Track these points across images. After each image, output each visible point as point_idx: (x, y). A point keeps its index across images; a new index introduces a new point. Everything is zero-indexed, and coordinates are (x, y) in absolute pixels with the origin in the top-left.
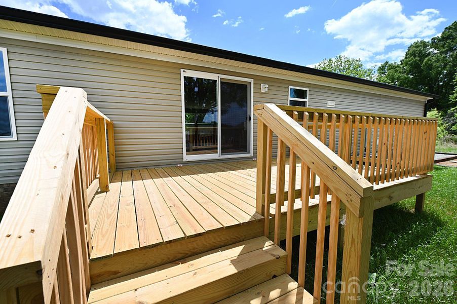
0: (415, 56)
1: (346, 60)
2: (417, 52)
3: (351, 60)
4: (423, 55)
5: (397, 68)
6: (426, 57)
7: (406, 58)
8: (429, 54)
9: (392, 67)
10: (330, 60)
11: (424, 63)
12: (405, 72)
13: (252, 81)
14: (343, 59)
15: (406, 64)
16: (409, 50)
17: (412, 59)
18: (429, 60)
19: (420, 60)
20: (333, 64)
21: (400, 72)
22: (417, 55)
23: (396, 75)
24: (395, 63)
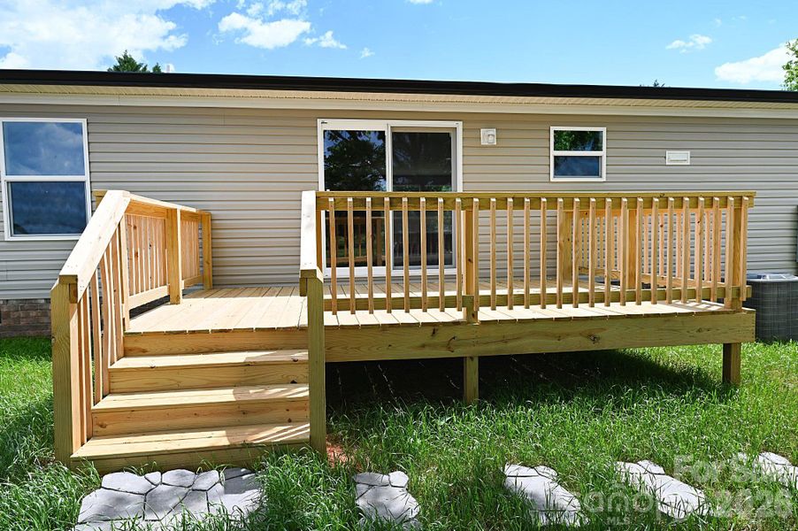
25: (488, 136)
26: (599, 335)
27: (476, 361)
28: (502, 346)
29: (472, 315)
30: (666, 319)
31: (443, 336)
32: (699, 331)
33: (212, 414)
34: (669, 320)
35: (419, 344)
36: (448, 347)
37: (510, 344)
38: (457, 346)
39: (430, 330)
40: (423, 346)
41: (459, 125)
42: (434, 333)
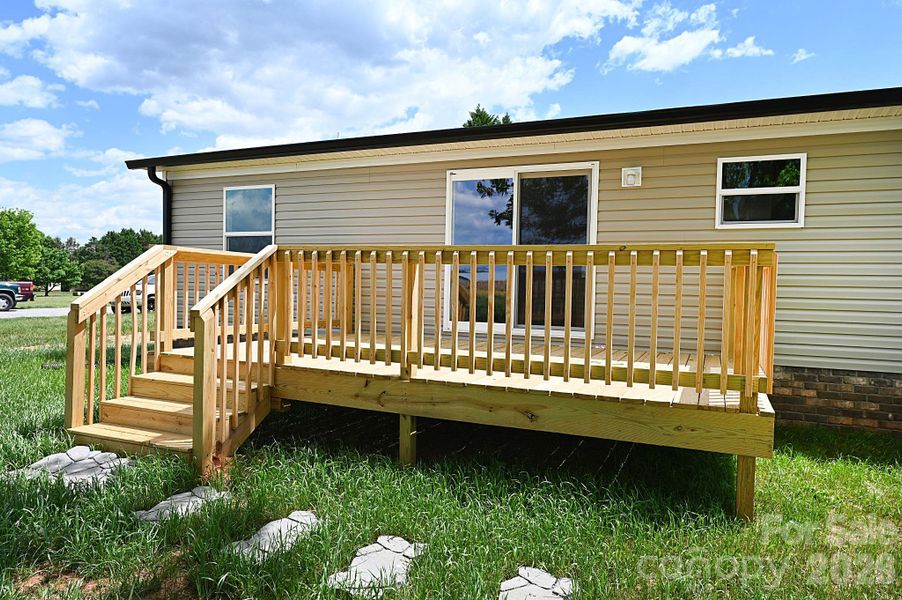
25: (631, 176)
26: (536, 412)
27: (409, 419)
28: (429, 407)
29: (406, 371)
30: (629, 405)
31: (374, 390)
32: (678, 428)
33: (163, 420)
34: (633, 408)
35: (354, 394)
36: (378, 400)
37: (437, 407)
38: (388, 401)
39: (363, 381)
40: (357, 396)
41: (595, 166)
42: (367, 384)
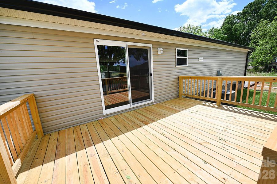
0: (229, 24)
1: (193, 27)
2: (230, 21)
3: (196, 27)
4: (233, 23)
5: (219, 31)
6: (234, 24)
7: (224, 25)
8: (236, 23)
9: (216, 30)
10: (184, 27)
11: (233, 28)
12: (223, 33)
13: (151, 46)
14: (191, 26)
15: (224, 28)
16: (225, 20)
17: (227, 26)
18: (236, 26)
19: (231, 26)
20: (186, 30)
21: (221, 33)
22: (230, 23)
23: (219, 35)
24: (218, 28)
25: (160, 51)
